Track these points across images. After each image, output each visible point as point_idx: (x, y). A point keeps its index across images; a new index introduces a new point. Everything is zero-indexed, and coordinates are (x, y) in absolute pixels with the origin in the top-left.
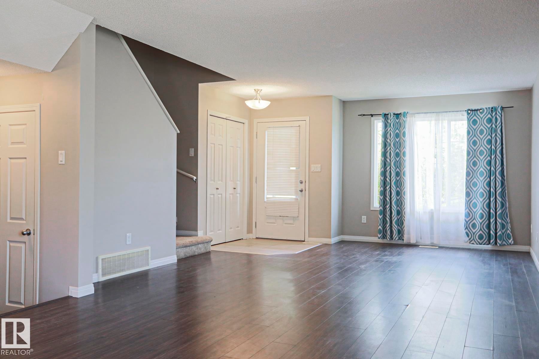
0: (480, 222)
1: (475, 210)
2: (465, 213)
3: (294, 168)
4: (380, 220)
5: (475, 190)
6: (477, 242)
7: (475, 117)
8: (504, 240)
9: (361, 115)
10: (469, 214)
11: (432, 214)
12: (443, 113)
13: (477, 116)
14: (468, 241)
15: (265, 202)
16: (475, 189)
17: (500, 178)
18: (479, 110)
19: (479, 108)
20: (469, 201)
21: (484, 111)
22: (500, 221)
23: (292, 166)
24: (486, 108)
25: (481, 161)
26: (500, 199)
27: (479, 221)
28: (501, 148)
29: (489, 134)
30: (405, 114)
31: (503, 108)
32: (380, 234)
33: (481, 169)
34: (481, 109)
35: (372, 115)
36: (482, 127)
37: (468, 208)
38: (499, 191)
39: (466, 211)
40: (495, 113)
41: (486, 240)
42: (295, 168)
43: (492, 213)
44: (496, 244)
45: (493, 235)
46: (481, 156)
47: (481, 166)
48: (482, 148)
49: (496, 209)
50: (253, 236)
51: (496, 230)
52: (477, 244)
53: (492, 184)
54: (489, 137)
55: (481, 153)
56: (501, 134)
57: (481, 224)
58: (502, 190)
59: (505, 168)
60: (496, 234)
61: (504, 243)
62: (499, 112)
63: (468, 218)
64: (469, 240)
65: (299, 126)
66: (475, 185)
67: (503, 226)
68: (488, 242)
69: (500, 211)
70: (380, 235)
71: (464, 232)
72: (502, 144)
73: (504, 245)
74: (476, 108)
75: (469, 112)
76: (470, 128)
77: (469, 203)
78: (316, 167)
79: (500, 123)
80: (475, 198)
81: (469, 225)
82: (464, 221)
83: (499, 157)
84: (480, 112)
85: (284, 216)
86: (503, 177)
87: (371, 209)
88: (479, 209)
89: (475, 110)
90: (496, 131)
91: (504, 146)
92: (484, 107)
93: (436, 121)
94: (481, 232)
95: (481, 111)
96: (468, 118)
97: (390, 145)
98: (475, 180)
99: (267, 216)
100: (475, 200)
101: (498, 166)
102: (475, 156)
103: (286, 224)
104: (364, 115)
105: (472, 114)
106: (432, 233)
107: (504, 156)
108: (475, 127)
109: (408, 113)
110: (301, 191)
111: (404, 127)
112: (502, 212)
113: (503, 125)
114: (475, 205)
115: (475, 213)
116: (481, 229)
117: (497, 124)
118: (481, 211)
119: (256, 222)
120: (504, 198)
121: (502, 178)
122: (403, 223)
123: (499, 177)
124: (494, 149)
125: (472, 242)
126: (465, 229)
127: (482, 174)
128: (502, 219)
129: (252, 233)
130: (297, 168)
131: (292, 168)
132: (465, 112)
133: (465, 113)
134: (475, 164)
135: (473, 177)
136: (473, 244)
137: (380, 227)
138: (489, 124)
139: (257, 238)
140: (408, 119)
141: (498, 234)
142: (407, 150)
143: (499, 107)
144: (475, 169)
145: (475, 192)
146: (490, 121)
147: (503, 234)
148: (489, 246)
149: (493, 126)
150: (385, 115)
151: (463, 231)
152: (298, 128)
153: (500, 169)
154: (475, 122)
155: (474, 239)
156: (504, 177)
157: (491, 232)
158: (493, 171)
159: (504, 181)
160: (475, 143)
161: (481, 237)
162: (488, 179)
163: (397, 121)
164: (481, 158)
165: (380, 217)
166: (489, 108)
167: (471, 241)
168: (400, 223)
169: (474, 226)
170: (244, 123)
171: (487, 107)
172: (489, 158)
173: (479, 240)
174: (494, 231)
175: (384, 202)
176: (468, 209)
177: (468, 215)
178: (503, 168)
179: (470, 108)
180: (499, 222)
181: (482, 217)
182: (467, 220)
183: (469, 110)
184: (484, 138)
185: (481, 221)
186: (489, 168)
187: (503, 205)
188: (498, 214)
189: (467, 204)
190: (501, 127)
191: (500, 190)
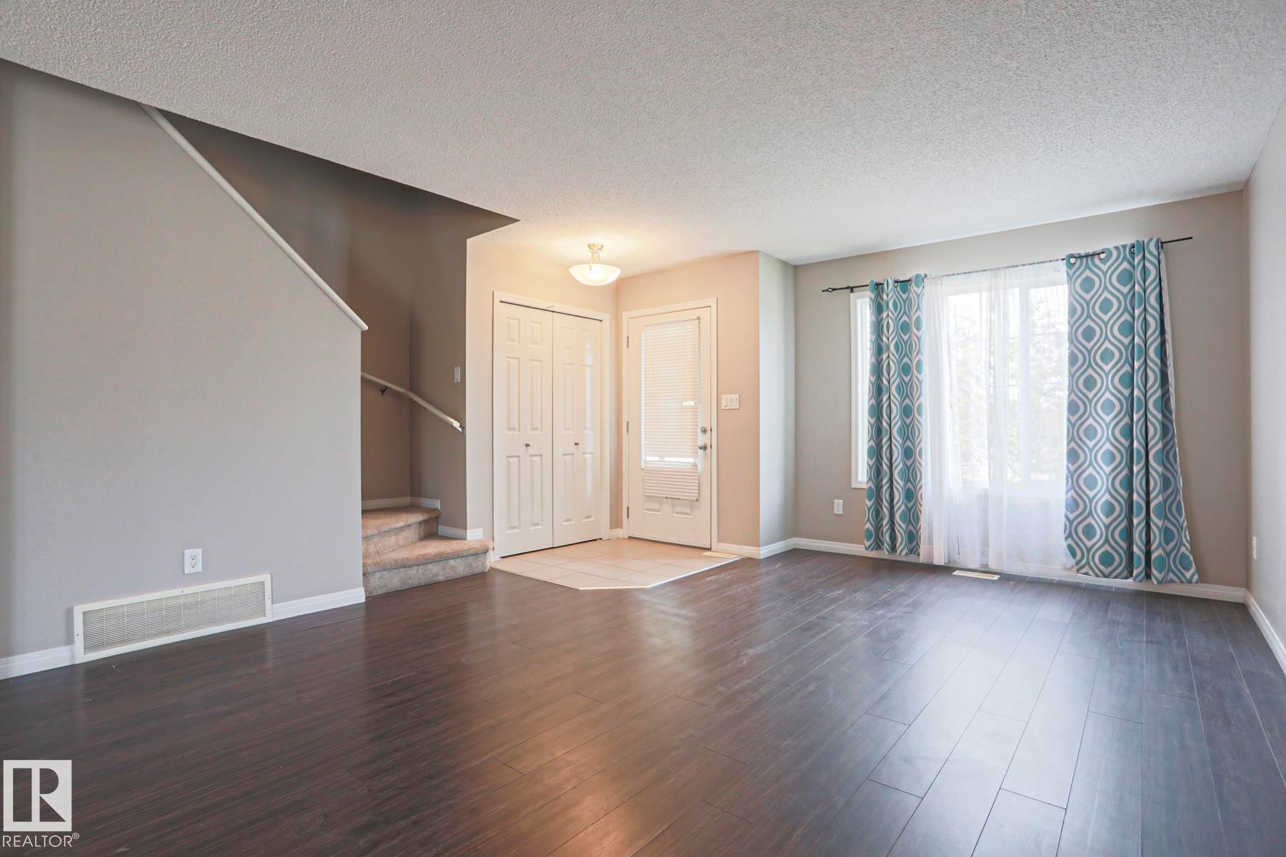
0: (1104, 525)
1: (1091, 494)
2: (1067, 500)
3: (691, 403)
4: (869, 509)
5: (1091, 447)
6: (1096, 571)
7: (1087, 273)
8: (1170, 570)
9: (827, 290)
10: (1077, 504)
11: (984, 498)
12: (1007, 270)
13: (1094, 269)
14: (1073, 567)
15: (642, 469)
16: (1091, 444)
17: (1160, 416)
18: (1099, 254)
19: (1098, 249)
20: (1075, 471)
21: (1110, 254)
22: (1160, 523)
23: (687, 400)
24: (1117, 248)
25: (1107, 375)
26: (1160, 469)
27: (1101, 520)
28: (1158, 341)
29: (1126, 309)
30: (920, 280)
31: (1161, 245)
32: (869, 539)
33: (1108, 395)
34: (1103, 252)
35: (852, 289)
36: (1106, 294)
37: (1074, 488)
38: (1156, 447)
39: (1069, 495)
40: (1140, 256)
41: (1121, 568)
42: (693, 402)
43: (1138, 503)
44: (1148, 576)
45: (1139, 557)
46: (1107, 364)
47: (1107, 388)
48: (1107, 344)
49: (1148, 494)
50: (622, 533)
51: (1148, 543)
52: (1097, 576)
53: (1137, 431)
54: (1126, 316)
55: (1107, 356)
56: (1158, 307)
57: (1107, 527)
58: (1164, 446)
59: (1172, 390)
60: (1148, 554)
61: (1171, 576)
62: (1151, 253)
63: (1072, 512)
64: (1077, 564)
65: (699, 318)
66: (1091, 432)
67: (1168, 536)
68: (1125, 573)
69: (1160, 499)
70: (870, 542)
71: (1064, 544)
72: (1163, 332)
73: (1172, 581)
74: (1091, 251)
75: (1073, 261)
76: (1077, 301)
77: (1075, 478)
78: (731, 401)
79: (1155, 279)
80: (1091, 464)
81: (1077, 531)
82: (1064, 519)
83: (1156, 364)
84: (1101, 259)
85: (674, 498)
86: (1168, 415)
87: (853, 486)
88: (1101, 493)
89: (1087, 256)
90: (1144, 300)
91: (1168, 337)
92: (1110, 246)
93: (991, 290)
94: (1107, 547)
95: (1103, 256)
96: (1071, 275)
97: (888, 348)
98: (1091, 421)
99: (646, 496)
100: (1091, 470)
101: (1152, 386)
102: (1090, 365)
103: (677, 513)
104: (834, 290)
105: (1081, 265)
106: (985, 543)
107: (1170, 361)
108: (1088, 297)
109: (926, 276)
110: (705, 448)
111: (918, 308)
112: (1165, 501)
113: (1164, 285)
114: (1091, 482)
115: (1091, 501)
116: (1107, 541)
117: (1147, 283)
118: (1107, 497)
119: (628, 508)
120: (1172, 465)
121: (1164, 415)
122: (918, 519)
123: (1155, 414)
124: (1139, 345)
125: (1084, 570)
126: (1066, 539)
127: (1108, 406)
128: (1166, 517)
129: (622, 528)
130: (695, 403)
131: (685, 403)
132: (1060, 263)
133: (1062, 266)
134: (1090, 383)
135: (1087, 414)
136: (1086, 574)
137: (868, 525)
138: (1125, 285)
139: (630, 538)
140: (927, 289)
141: (1154, 556)
142: (925, 357)
143: (1151, 240)
144: (1090, 395)
145: (1091, 451)
146: (1127, 277)
147: (1168, 554)
148: (1130, 580)
149: (1137, 288)
150: (878, 285)
151: (1061, 543)
152: (697, 321)
153: (1159, 393)
154: (1088, 284)
155: (1088, 563)
156: (1171, 412)
157: (1135, 549)
158: (1139, 398)
159: (1168, 424)
160: (1088, 334)
161: (1107, 559)
162: (1127, 419)
163: (905, 296)
164: (1107, 368)
165: (869, 504)
166: (1124, 247)
167: (1082, 567)
168: (913, 516)
169: (1089, 531)
170: (601, 321)
171: (1119, 244)
172: (1127, 368)
173: (1102, 567)
174: (1143, 548)
175: (876, 472)
176: (1072, 491)
177: (1073, 505)
178: (1168, 390)
179: (1076, 251)
180: (1157, 527)
181: (1109, 509)
182: (1072, 516)
183: (1072, 256)
184: (1113, 320)
185: (1107, 521)
186: (1127, 392)
187: (1166, 483)
188: (1152, 505)
189: (1070, 479)
190: (1157, 290)
191: (1160, 445)
